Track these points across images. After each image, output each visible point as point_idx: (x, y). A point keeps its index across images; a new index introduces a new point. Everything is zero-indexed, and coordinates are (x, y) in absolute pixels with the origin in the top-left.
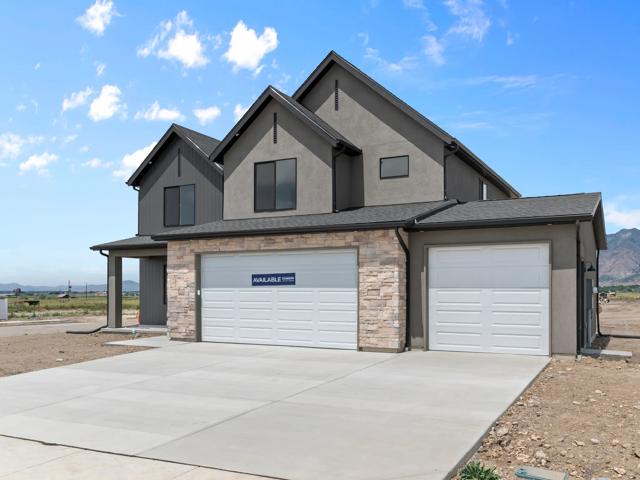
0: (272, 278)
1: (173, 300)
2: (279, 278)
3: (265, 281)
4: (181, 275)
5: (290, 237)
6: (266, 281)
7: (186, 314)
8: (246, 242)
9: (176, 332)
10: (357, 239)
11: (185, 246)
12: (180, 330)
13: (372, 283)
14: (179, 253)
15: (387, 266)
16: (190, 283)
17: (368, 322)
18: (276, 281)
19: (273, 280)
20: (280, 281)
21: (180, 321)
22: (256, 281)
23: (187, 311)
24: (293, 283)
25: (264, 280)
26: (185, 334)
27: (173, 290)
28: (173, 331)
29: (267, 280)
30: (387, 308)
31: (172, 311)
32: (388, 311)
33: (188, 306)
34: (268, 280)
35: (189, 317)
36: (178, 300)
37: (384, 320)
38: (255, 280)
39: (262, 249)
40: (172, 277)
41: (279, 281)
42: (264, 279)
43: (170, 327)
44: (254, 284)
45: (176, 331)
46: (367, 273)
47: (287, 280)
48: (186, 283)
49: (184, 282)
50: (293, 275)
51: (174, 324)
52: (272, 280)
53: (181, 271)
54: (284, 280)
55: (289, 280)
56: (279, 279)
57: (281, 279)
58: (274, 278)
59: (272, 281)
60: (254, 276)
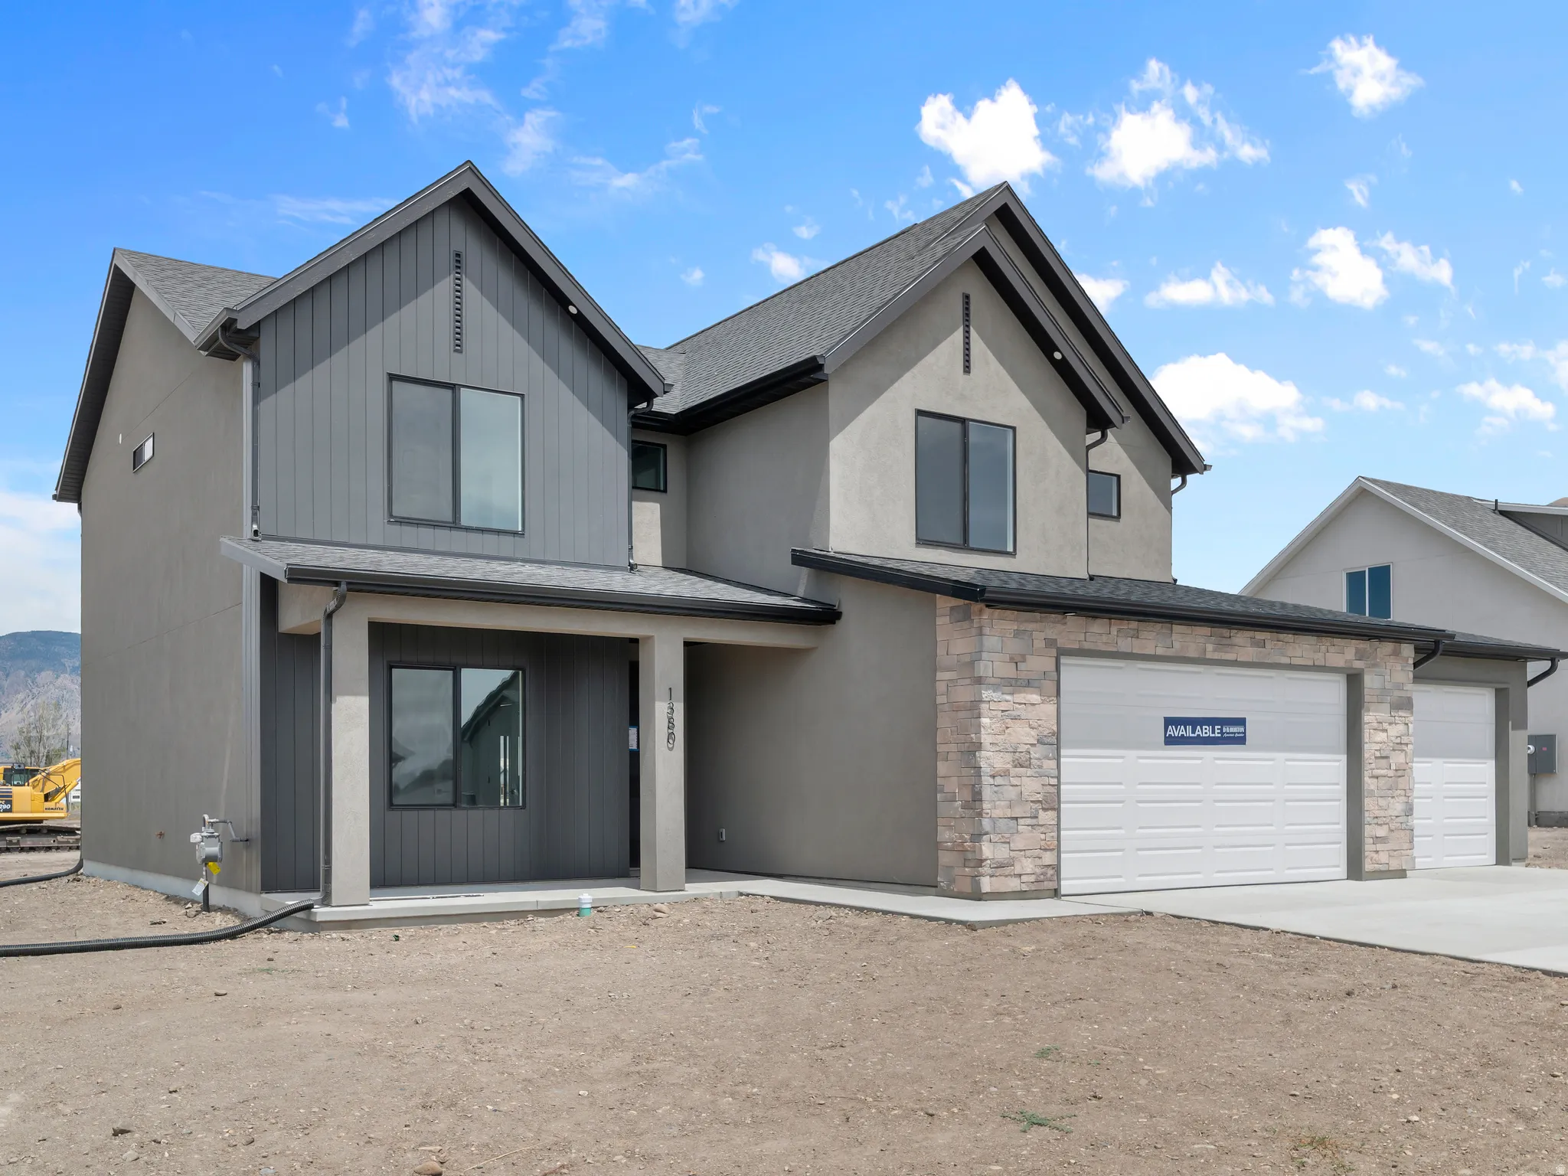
0: (1204, 727)
1: (999, 780)
2: (1216, 727)
3: (1191, 735)
4: (1021, 711)
5: (1260, 635)
6: (1193, 735)
7: (1034, 821)
8: (1174, 636)
9: (1006, 876)
10: (1360, 655)
11: (1030, 626)
12: (1018, 870)
13: (1381, 745)
14: (1014, 646)
15: (1401, 713)
16: (1045, 733)
17: (1375, 821)
18: (1211, 735)
19: (1206, 731)
20: (1220, 735)
21: (1019, 843)
22: (1172, 733)
23: (1037, 810)
24: (1241, 740)
25: (1188, 732)
26: (1032, 878)
27: (999, 751)
28: (999, 871)
29: (1194, 732)
30: (1399, 792)
31: (997, 813)
32: (1400, 798)
33: (1039, 797)
34: (1197, 733)
35: (1043, 829)
36: (1014, 781)
37: (1397, 817)
38: (1172, 731)
39: (1209, 656)
40: (994, 713)
41: (1217, 735)
42: (1189, 728)
43: (989, 862)
44: (1170, 741)
45: (1007, 871)
46: (1375, 725)
47: (1232, 733)
48: (1034, 733)
49: (1028, 729)
50: (1242, 722)
51: (1002, 853)
52: (1204, 731)
53: (1020, 697)
54: (1228, 733)
55: (1235, 733)
56: (1217, 731)
57: (1221, 729)
58: (1207, 727)
59: (1204, 735)
60: (1169, 722)
